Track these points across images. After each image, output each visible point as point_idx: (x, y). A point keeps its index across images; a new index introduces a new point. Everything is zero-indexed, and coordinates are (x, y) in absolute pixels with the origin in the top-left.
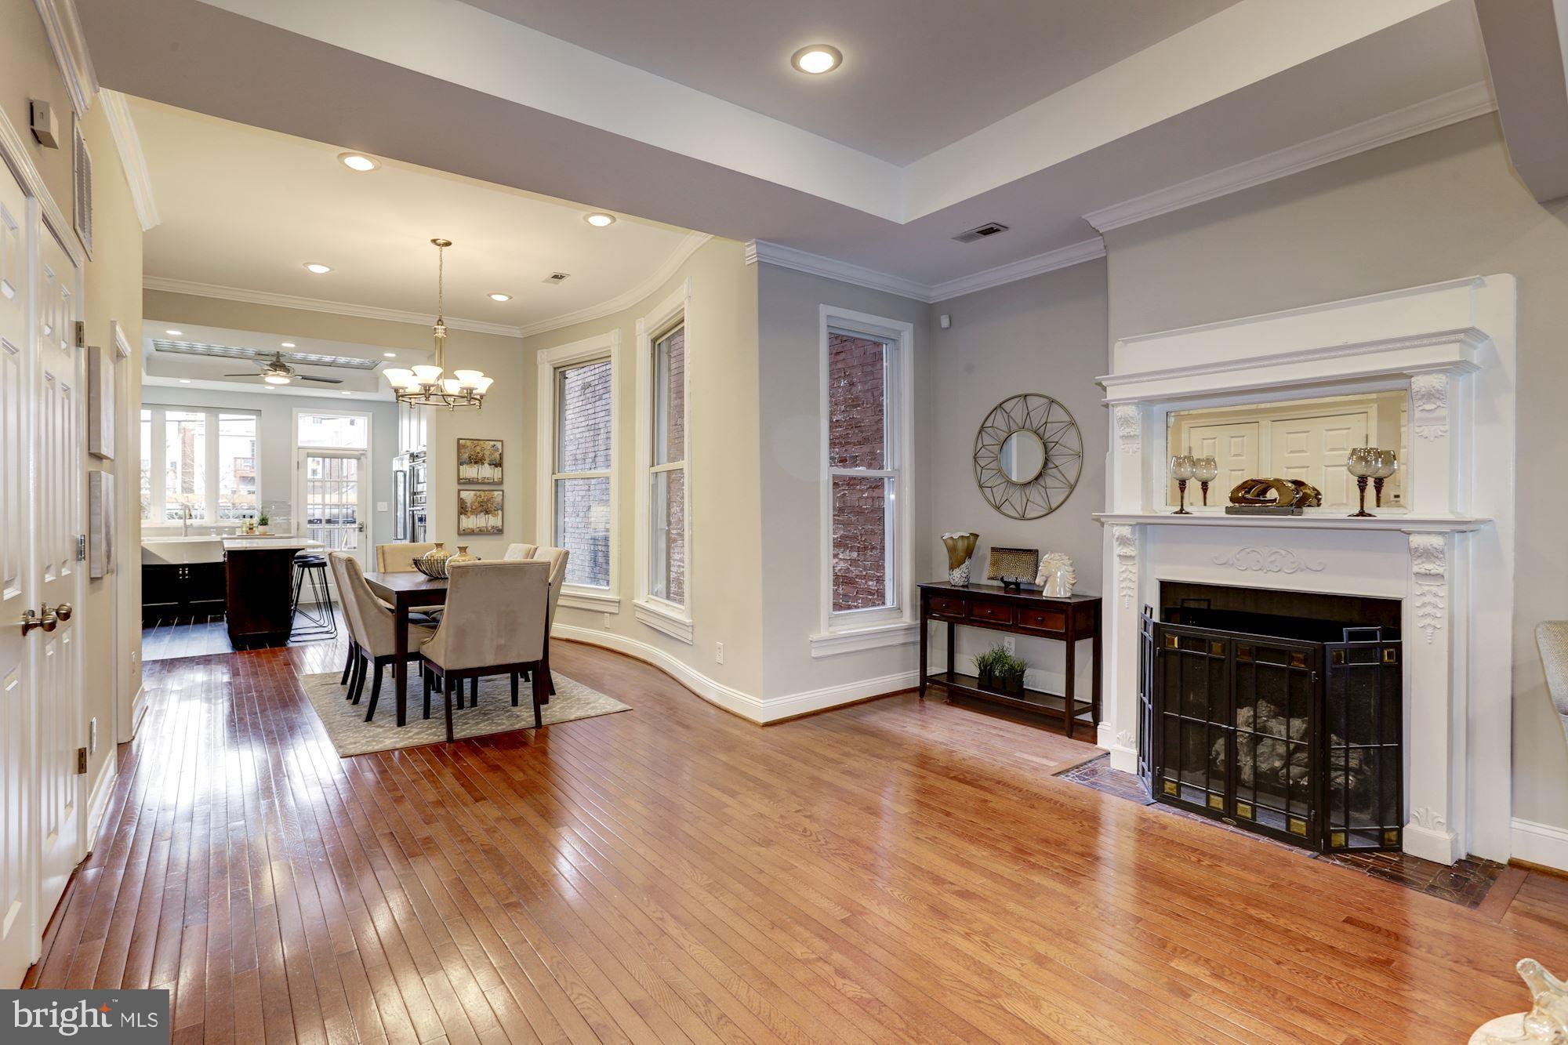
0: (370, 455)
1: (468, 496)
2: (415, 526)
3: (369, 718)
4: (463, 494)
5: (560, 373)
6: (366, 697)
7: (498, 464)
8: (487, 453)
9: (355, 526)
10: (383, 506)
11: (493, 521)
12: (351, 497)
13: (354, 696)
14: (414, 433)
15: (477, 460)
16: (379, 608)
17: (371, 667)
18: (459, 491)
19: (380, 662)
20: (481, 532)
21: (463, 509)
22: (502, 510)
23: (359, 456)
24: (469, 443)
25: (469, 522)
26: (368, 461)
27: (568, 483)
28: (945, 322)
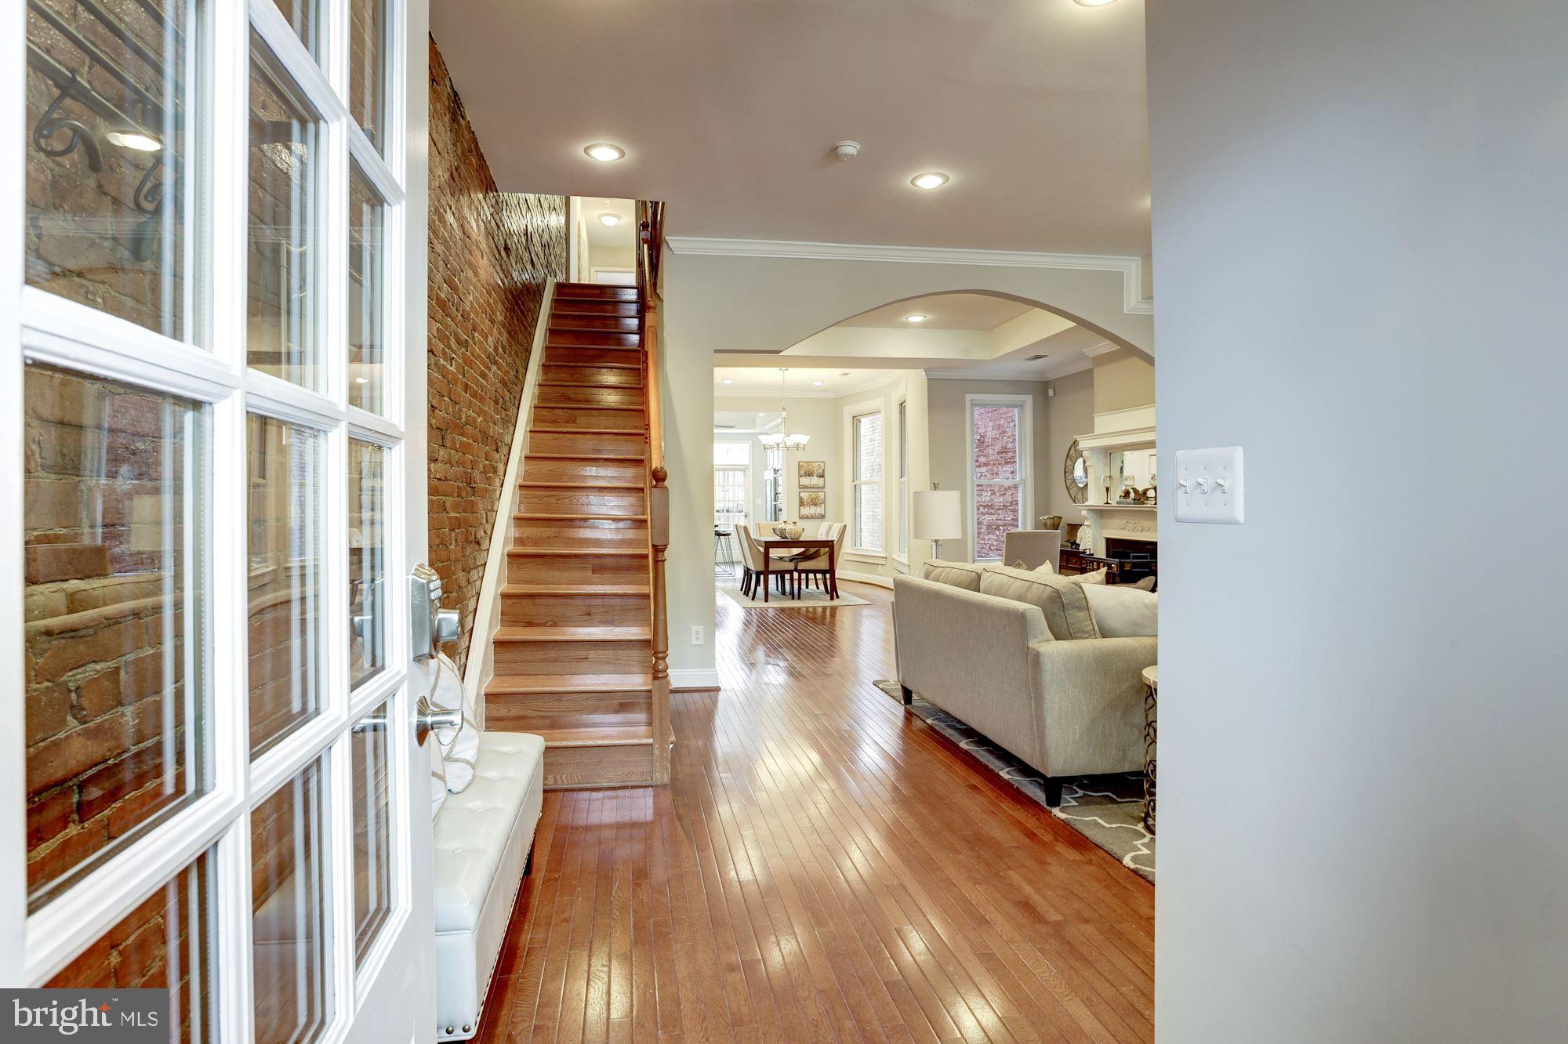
0: (751, 468)
1: (805, 496)
2: (777, 511)
3: (753, 599)
4: (802, 495)
5: (856, 420)
6: (751, 594)
7: (822, 476)
8: (815, 469)
9: (743, 514)
10: (759, 501)
11: (819, 510)
12: (741, 495)
13: (746, 593)
14: (775, 459)
15: (809, 474)
16: (758, 550)
17: (754, 576)
18: (800, 493)
19: (758, 574)
20: (812, 517)
21: (802, 503)
22: (824, 503)
23: (744, 469)
24: (805, 464)
25: (806, 511)
26: (750, 472)
27: (863, 487)
28: (1051, 393)
